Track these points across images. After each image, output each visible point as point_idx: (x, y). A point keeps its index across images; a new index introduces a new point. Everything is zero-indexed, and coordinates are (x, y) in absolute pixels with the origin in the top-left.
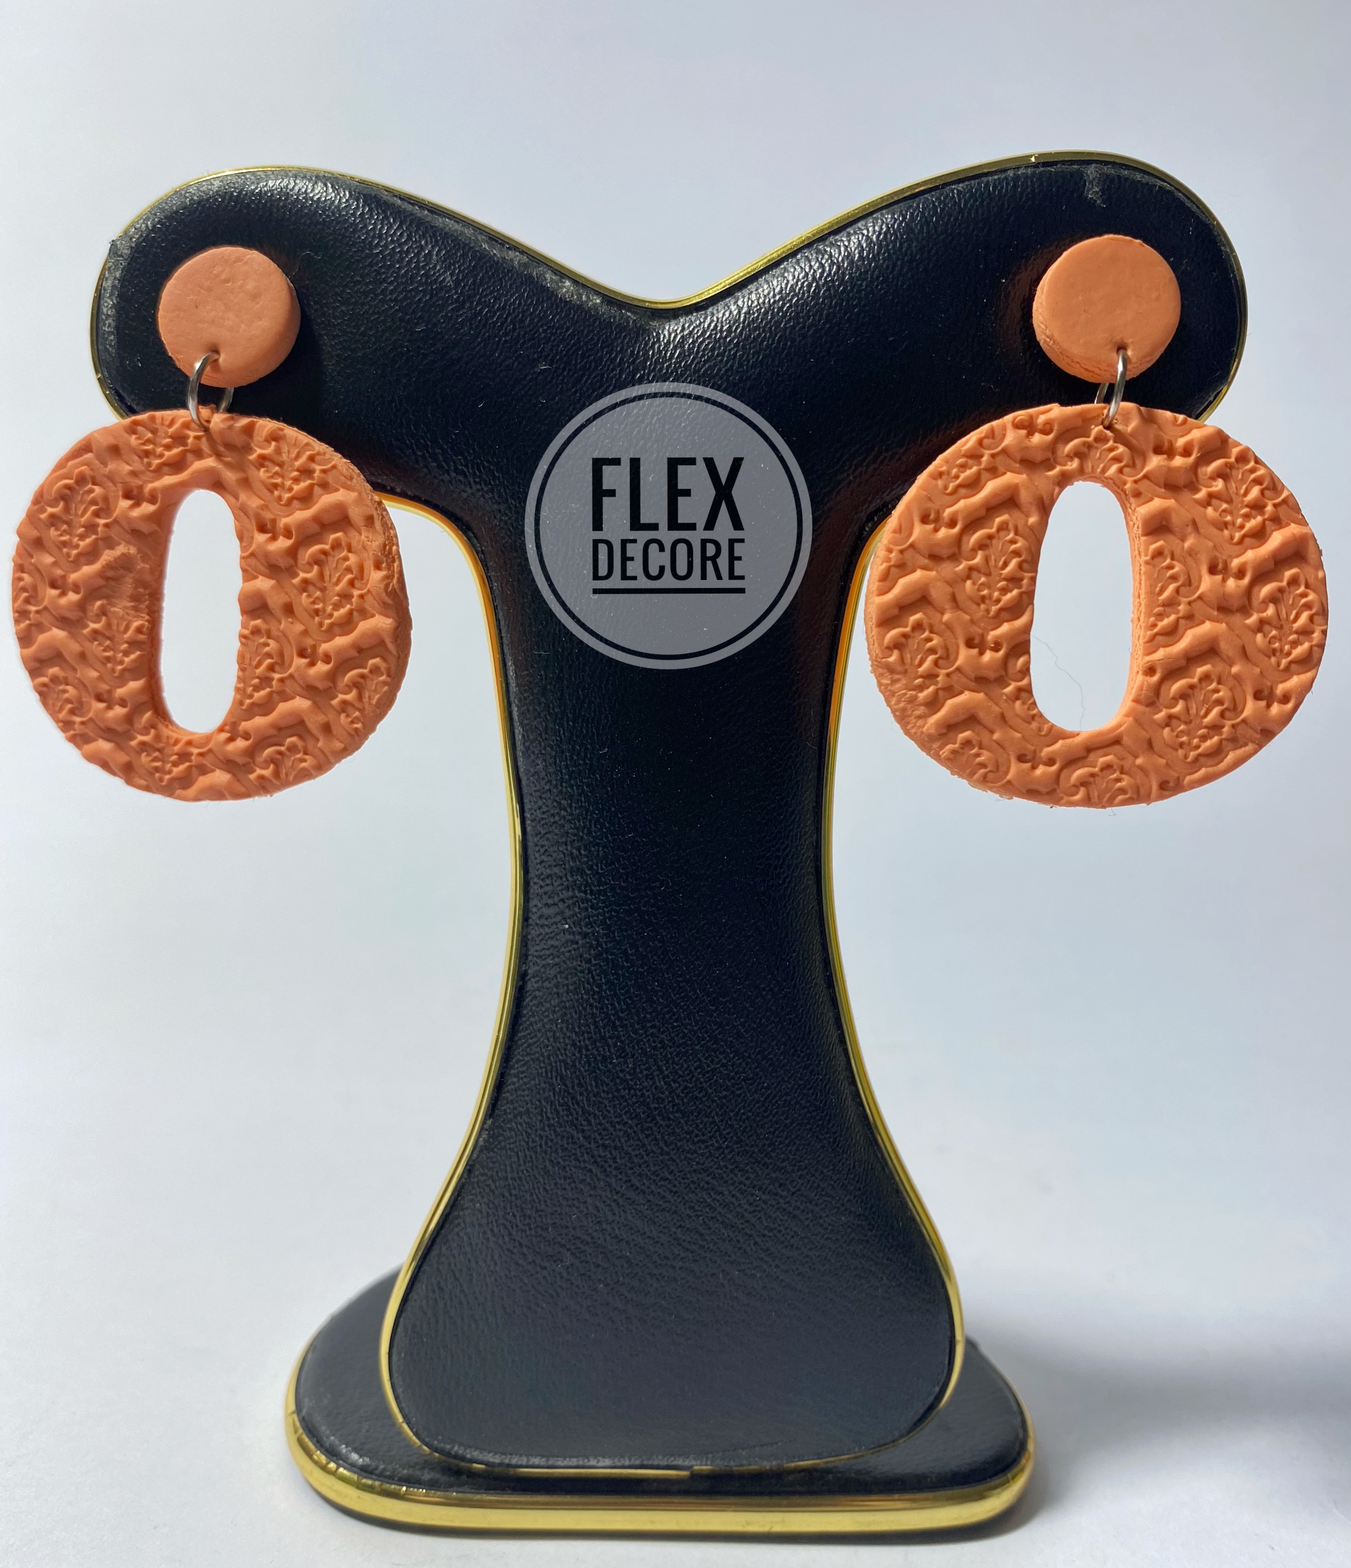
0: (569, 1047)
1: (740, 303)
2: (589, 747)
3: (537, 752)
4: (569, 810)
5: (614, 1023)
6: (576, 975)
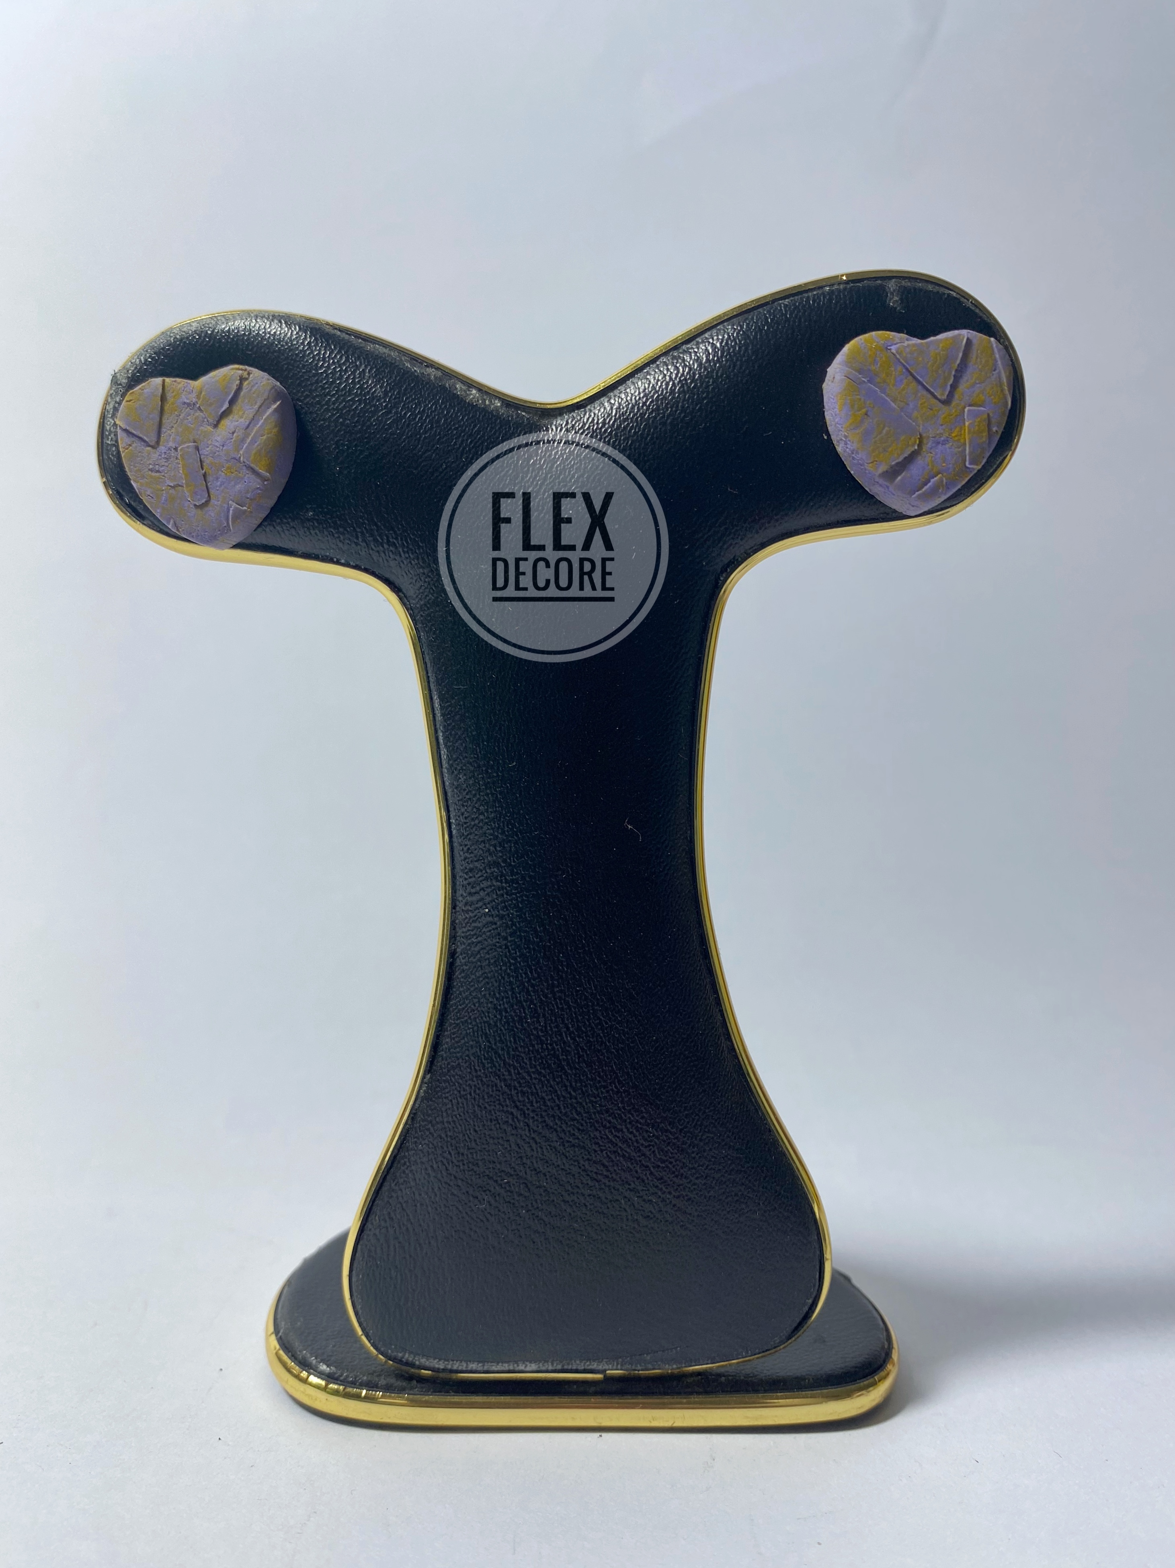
0: (491, 1010)
1: (612, 401)
2: (501, 762)
3: (459, 768)
4: (486, 814)
5: (528, 989)
6: (496, 950)
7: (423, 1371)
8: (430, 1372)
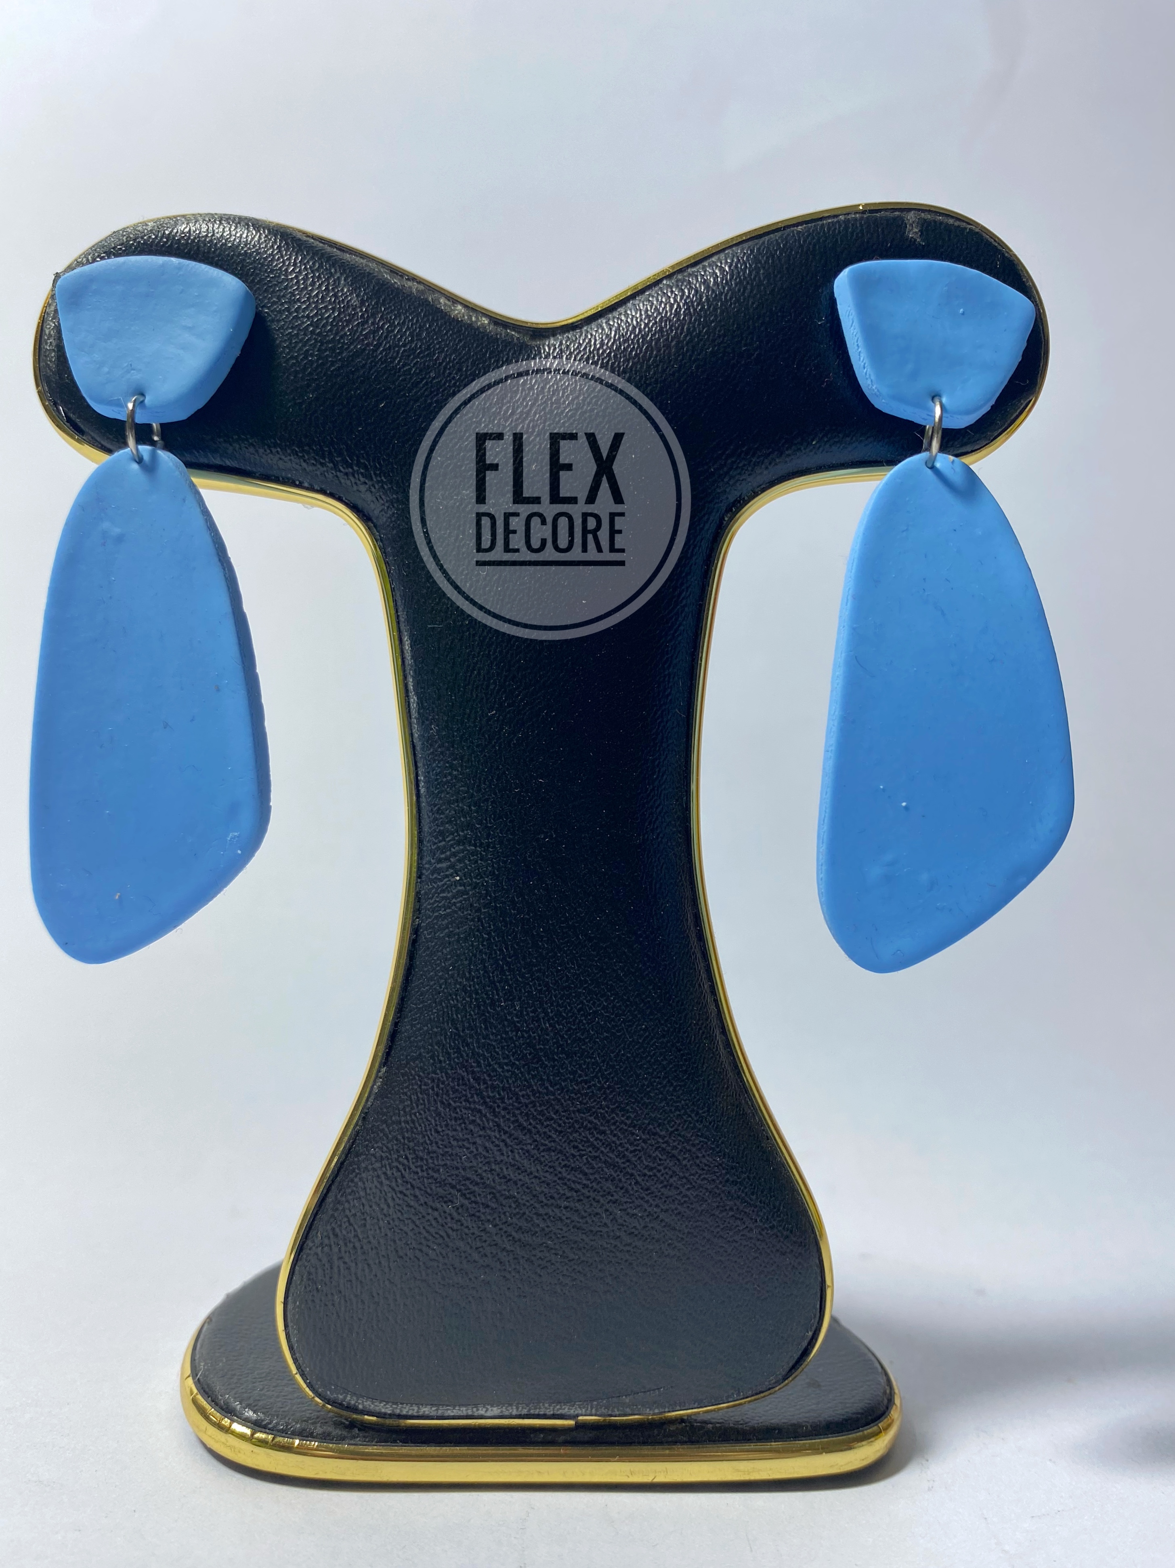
0: (460, 992)
5: (502, 968)
6: (467, 924)
7: (366, 1417)
8: (374, 1418)
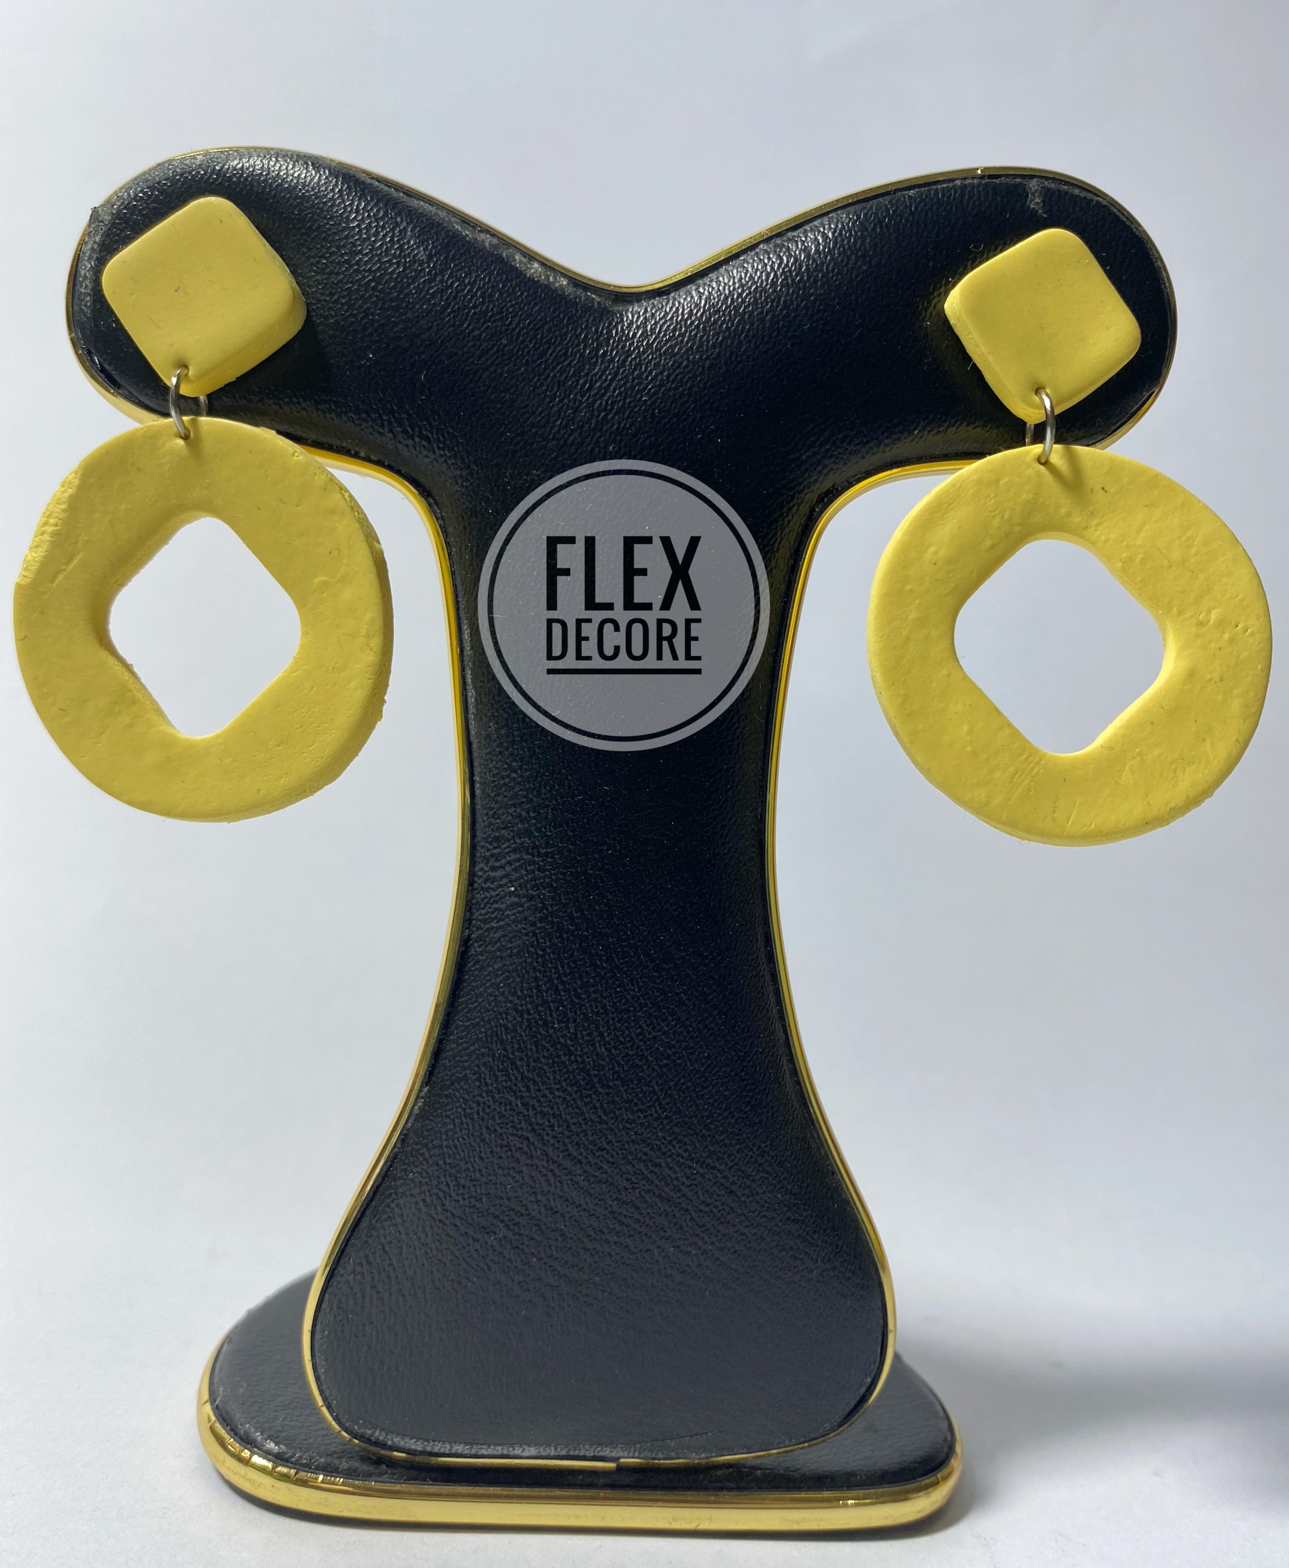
1: (701, 290)
4: (519, 772)
5: (557, 987)
6: (521, 938)
7: (395, 1453)
8: (404, 1455)
